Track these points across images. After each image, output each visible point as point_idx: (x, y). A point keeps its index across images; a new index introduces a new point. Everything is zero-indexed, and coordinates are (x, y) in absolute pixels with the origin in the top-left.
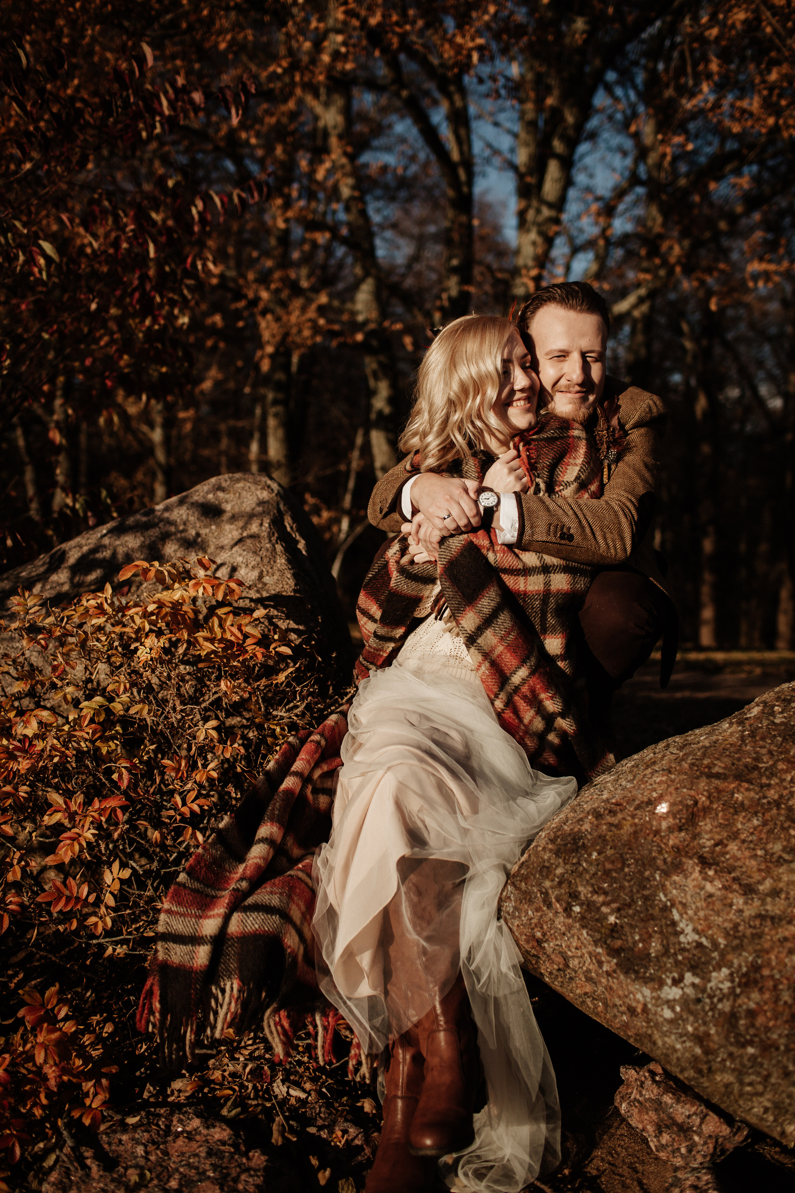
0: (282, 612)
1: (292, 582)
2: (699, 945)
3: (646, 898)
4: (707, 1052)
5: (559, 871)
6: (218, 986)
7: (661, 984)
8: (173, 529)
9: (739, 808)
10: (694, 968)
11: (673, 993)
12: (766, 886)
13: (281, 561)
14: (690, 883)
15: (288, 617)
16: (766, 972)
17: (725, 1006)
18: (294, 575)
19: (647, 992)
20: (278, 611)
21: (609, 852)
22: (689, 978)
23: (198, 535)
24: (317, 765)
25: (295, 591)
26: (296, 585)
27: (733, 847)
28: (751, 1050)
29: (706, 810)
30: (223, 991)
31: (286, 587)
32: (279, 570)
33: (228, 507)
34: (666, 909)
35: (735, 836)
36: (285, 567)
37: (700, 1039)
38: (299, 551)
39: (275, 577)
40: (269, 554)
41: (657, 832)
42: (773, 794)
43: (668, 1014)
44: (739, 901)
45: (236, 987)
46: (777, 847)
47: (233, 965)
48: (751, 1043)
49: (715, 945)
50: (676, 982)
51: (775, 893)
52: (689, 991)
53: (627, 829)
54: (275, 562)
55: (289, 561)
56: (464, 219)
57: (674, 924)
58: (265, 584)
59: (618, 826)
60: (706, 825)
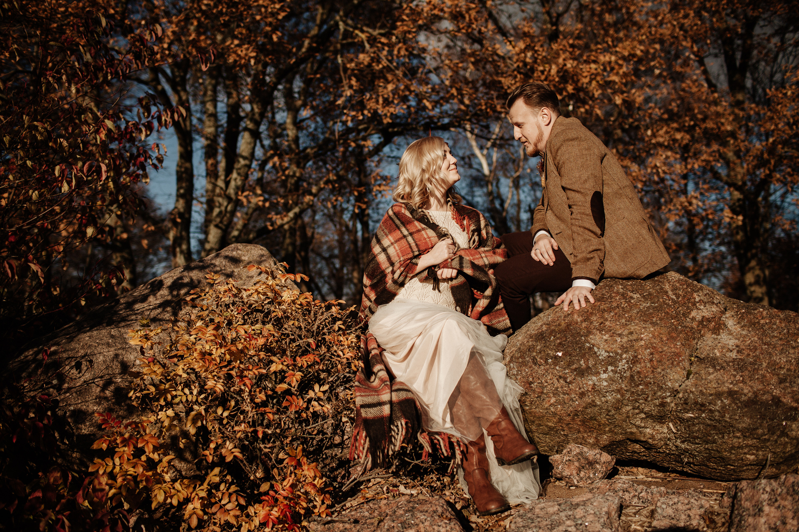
2: (609, 357)
3: (580, 348)
4: (622, 395)
5: (538, 347)
6: (394, 425)
7: (600, 373)
8: (218, 269)
9: (604, 311)
10: (611, 364)
11: (604, 376)
12: (626, 332)
14: (597, 337)
16: (639, 357)
17: (628, 374)
19: (594, 378)
21: (558, 336)
22: (610, 368)
23: (233, 272)
27: (607, 323)
28: (641, 387)
29: (592, 313)
30: (397, 426)
33: (245, 258)
34: (590, 348)
35: (606, 320)
37: (619, 391)
41: (577, 323)
42: (615, 304)
43: (605, 384)
44: (619, 340)
45: (403, 423)
46: (623, 321)
47: (399, 415)
48: (640, 384)
49: (617, 354)
50: (605, 372)
51: (631, 333)
52: (611, 374)
53: (563, 324)
56: (188, 165)
57: (595, 353)
59: (559, 325)
60: (594, 318)
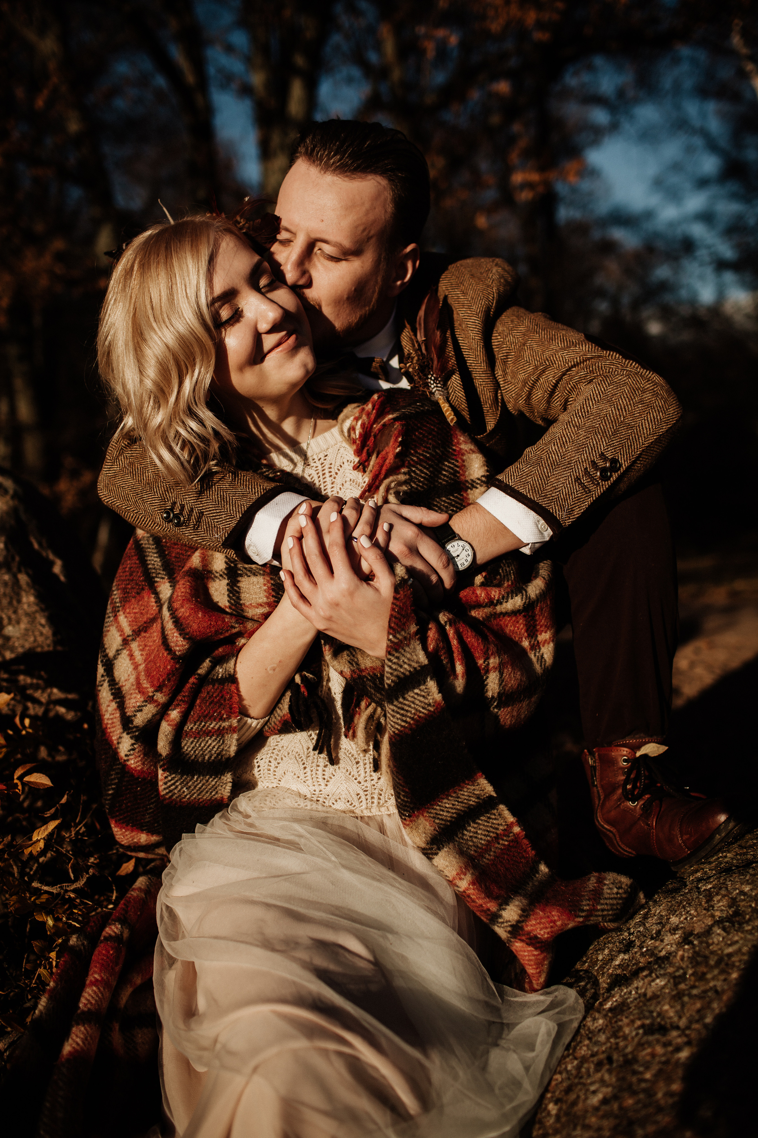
0: (40, 677)
1: (47, 631)
13: (28, 599)
15: (49, 684)
18: (52, 620)
20: (32, 676)
24: (123, 979)
25: (55, 643)
26: (54, 634)
31: (40, 639)
32: (27, 614)
36: (34, 608)
38: (56, 577)
39: (23, 626)
40: (8, 590)
54: (19, 601)
55: (40, 598)
58: (8, 639)
